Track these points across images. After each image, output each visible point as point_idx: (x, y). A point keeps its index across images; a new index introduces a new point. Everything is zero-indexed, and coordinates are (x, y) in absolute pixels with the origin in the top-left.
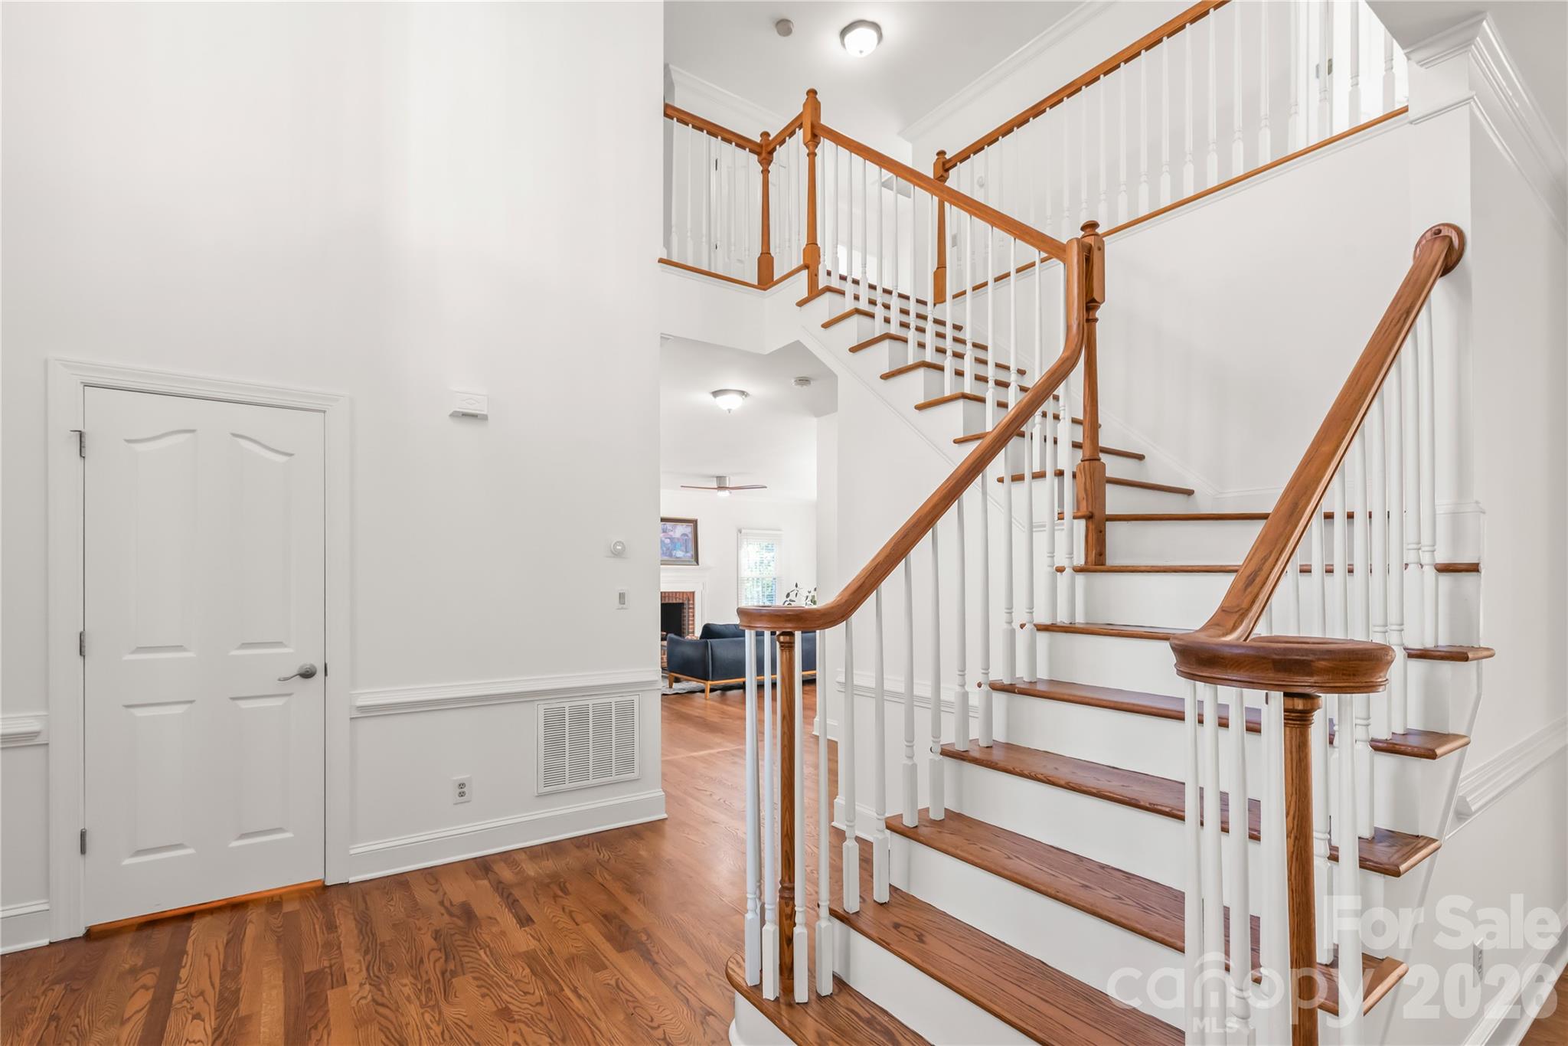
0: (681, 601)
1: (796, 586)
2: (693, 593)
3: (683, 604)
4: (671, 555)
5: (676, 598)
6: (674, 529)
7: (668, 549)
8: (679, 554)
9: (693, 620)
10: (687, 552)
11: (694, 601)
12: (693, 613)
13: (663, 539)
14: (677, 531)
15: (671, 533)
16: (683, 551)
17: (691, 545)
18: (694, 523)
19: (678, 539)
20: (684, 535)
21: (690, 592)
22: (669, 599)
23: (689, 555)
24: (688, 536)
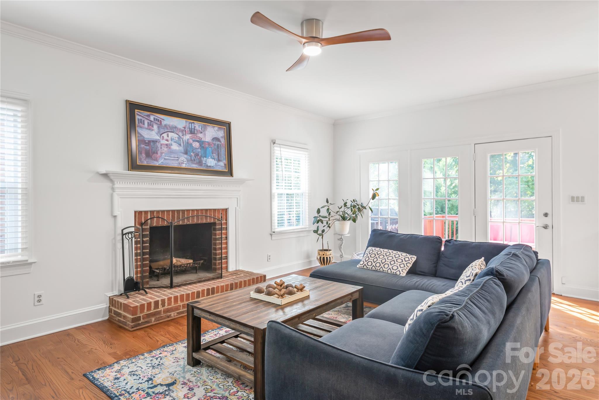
0: (212, 221)
1: (327, 202)
2: (226, 210)
3: (214, 224)
4: (200, 163)
5: (206, 217)
6: (204, 131)
7: (197, 155)
8: (211, 162)
9: (227, 243)
10: (219, 160)
11: (226, 220)
12: (226, 234)
13: (191, 141)
14: (207, 132)
15: (200, 135)
16: (214, 159)
17: (223, 152)
18: (227, 126)
19: (209, 143)
20: (216, 139)
21: (223, 210)
22: (198, 219)
23: (222, 164)
24: (220, 141)
